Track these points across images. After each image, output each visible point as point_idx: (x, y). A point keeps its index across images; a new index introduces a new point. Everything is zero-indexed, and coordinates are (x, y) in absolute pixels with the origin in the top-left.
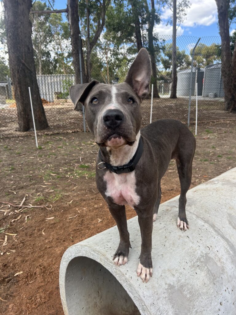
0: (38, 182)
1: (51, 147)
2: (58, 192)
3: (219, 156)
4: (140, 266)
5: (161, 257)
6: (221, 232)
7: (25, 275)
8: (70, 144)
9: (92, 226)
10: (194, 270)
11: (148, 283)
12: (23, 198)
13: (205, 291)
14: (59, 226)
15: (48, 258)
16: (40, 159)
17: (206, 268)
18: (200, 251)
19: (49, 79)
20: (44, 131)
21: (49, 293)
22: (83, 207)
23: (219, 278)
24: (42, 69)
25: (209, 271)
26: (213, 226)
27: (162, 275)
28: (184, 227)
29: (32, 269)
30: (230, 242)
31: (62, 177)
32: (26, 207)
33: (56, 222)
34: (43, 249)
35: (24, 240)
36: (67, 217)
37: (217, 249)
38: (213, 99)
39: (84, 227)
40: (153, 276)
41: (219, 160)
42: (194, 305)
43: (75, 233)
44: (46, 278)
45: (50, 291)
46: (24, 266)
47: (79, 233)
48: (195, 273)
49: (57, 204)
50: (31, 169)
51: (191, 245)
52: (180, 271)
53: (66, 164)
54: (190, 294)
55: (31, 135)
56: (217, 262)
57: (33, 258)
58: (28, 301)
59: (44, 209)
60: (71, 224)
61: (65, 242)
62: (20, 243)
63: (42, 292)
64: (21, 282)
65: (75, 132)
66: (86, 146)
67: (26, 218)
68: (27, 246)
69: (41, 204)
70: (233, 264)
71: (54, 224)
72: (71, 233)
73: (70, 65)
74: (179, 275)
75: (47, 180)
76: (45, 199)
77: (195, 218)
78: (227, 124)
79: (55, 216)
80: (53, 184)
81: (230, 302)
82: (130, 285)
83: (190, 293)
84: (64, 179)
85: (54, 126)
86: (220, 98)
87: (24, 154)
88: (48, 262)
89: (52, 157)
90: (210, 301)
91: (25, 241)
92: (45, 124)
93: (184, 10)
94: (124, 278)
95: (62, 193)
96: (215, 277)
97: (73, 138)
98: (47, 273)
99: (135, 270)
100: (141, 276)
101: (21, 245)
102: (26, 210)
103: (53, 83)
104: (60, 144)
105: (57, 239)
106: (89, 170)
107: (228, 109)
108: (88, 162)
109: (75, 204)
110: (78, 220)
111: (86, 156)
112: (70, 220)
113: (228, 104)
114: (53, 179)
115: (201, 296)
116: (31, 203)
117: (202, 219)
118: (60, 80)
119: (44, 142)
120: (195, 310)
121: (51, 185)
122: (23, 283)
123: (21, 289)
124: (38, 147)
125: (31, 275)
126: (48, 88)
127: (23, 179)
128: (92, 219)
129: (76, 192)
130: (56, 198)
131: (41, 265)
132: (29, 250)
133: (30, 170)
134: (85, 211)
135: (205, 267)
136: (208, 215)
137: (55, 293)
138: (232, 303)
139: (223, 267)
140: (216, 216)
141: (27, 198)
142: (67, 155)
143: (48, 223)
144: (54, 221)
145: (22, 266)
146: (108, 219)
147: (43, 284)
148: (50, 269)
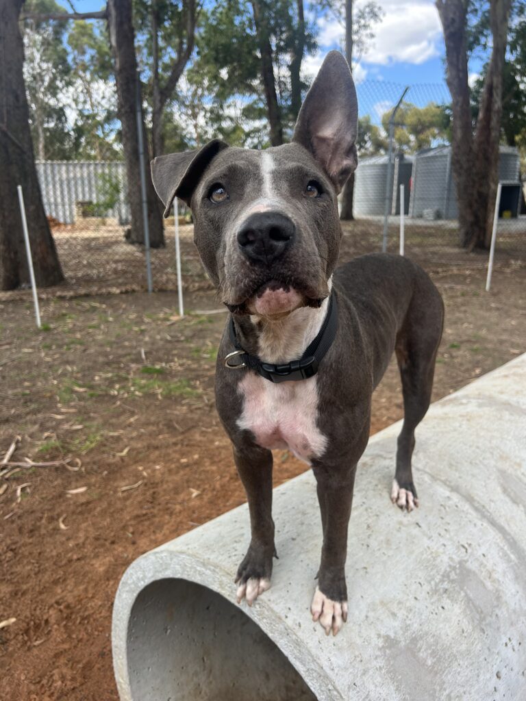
0: (44, 407)
1: (71, 326)
2: (93, 429)
3: (453, 346)
4: (320, 596)
5: (362, 572)
6: (488, 512)
7: (21, 626)
8: (117, 319)
9: (178, 507)
10: (439, 600)
11: (339, 637)
12: (9, 445)
13: (464, 647)
14: (98, 509)
15: (76, 585)
16: (47, 355)
17: (463, 594)
18: (447, 556)
19: (63, 171)
20: (55, 289)
21: (84, 668)
22: (155, 462)
23: (491, 616)
24: (45, 147)
25: (468, 603)
26: (469, 499)
27: (369, 614)
28: (407, 501)
29: (38, 612)
30: (509, 534)
31: (100, 396)
32: (18, 467)
33: (91, 499)
34: (64, 562)
35: (15, 543)
36: (117, 487)
37: (483, 550)
38: (431, 224)
39: (159, 510)
40: (348, 620)
41: (454, 354)
42: (444, 683)
43: (139, 523)
44: (73, 632)
45: (84, 661)
46: (18, 604)
47: (147, 523)
48: (440, 608)
49: (93, 458)
50: (27, 377)
51: (426, 542)
52: (408, 604)
53: (108, 364)
54: (434, 658)
55: (25, 298)
56: (485, 581)
57: (39, 585)
58: (32, 687)
59: (61, 470)
60: (128, 503)
61: (116, 546)
62: (6, 552)
63: (67, 665)
64: (12, 643)
65: (127, 292)
66: (154, 325)
67: (19, 492)
68: (24, 556)
69: (53, 458)
70: (518, 584)
71: (88, 503)
72: (129, 523)
73: (111, 142)
74: (406, 614)
75: (66, 403)
76: (63, 447)
77: (429, 482)
78: (465, 277)
79: (89, 485)
80: (80, 412)
81: (516, 669)
82: (298, 643)
83: (433, 654)
84: (106, 398)
85: (78, 279)
86: (447, 222)
87: (8, 341)
88: (76, 593)
89: (76, 350)
90: (477, 672)
91: (18, 545)
92: (56, 273)
93: (369, 26)
94: (281, 626)
95: (102, 432)
96: (483, 615)
97: (124, 306)
98: (76, 619)
99: (306, 606)
100: (322, 619)
101: (10, 554)
102: (17, 472)
103: (73, 183)
104: (93, 320)
105: (97, 539)
106: (165, 379)
107: (465, 244)
108: (160, 360)
109: (136, 456)
110: (145, 494)
111: (155, 347)
112: (125, 494)
113: (467, 234)
114: (80, 400)
115: (456, 659)
116: (30, 455)
117: (444, 483)
118: (89, 175)
119: (54, 314)
120: (445, 694)
121: (74, 413)
122: (19, 645)
123: (15, 660)
124: (42, 325)
125: (37, 627)
126: (62, 192)
127: (7, 401)
128: (177, 491)
129: (136, 429)
130: (88, 443)
131: (61, 601)
132: (29, 568)
133: (25, 380)
134: (157, 473)
135: (459, 593)
136: (457, 474)
137: (98, 666)
138: (521, 673)
139: (497, 590)
140: (473, 476)
141: (20, 445)
142: (111, 344)
143: (72, 502)
144: (87, 496)
145: (14, 605)
146: (214, 489)
147: (66, 646)
148: (83, 609)
